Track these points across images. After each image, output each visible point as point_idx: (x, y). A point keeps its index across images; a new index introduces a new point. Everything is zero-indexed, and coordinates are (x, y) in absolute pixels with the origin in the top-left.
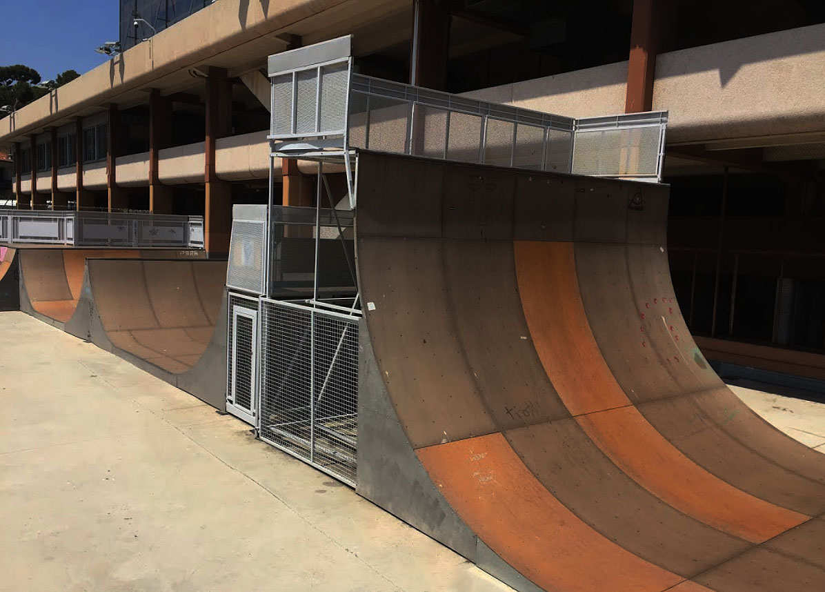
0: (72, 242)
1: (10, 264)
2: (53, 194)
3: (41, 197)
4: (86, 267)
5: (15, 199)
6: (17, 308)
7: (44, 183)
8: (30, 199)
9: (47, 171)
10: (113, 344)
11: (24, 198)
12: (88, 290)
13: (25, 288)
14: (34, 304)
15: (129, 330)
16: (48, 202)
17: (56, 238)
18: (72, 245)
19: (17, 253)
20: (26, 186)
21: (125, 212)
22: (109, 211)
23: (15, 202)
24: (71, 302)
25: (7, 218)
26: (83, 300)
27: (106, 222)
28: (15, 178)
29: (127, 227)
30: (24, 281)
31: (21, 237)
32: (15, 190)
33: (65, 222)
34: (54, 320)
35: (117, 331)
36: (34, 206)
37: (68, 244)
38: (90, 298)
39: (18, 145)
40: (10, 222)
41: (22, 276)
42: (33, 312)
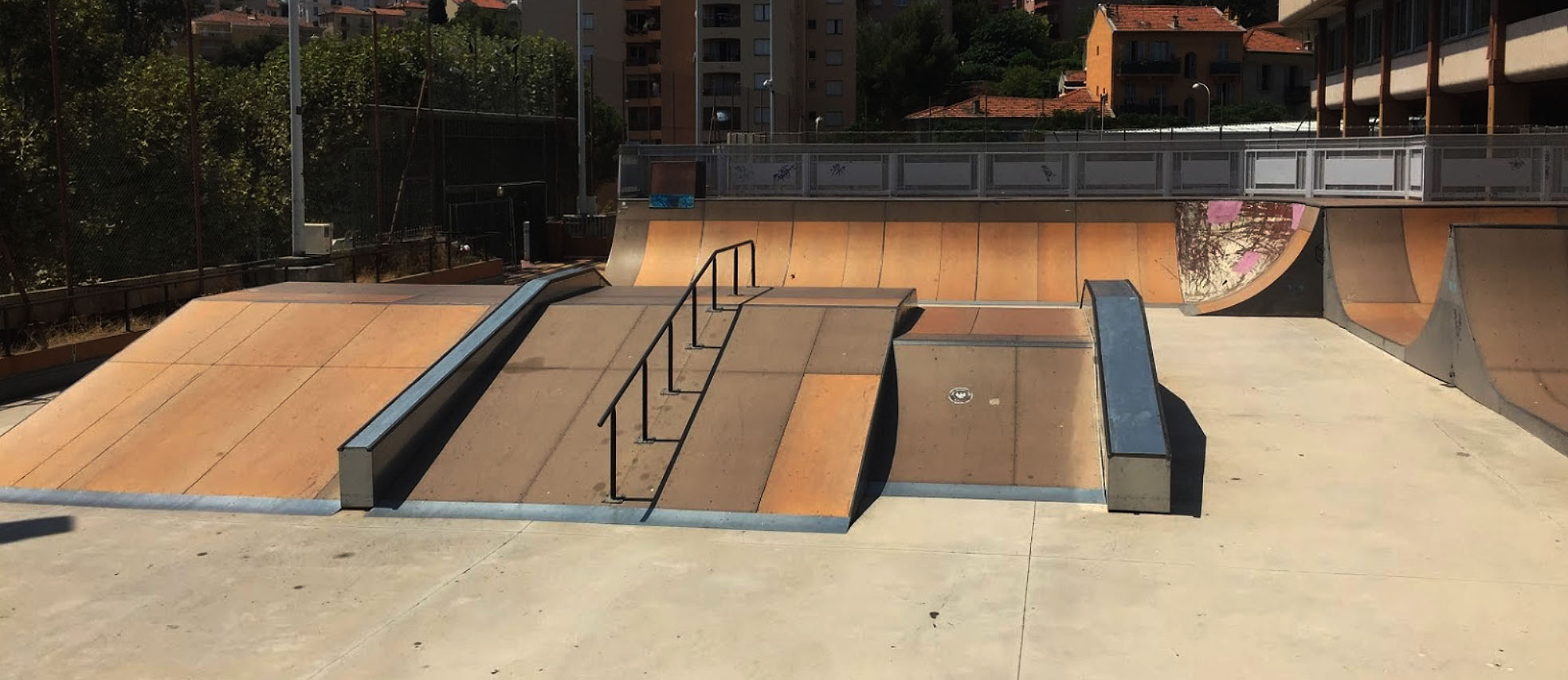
0: (1420, 194)
1: (1310, 234)
2: (1381, 105)
3: (1360, 112)
4: (1451, 243)
5: (1315, 119)
6: (1319, 313)
7: (1367, 87)
8: (1341, 118)
9: (1372, 64)
10: (1501, 397)
11: (1329, 116)
12: (1453, 287)
13: (1334, 277)
14: (1350, 307)
15: (1534, 371)
16: (1372, 120)
17: (1389, 188)
18: (1420, 199)
19: (1321, 216)
20: (1334, 94)
21: (1524, 131)
22: (1490, 132)
23: (1314, 126)
24: (1416, 307)
25: (1305, 153)
26: (1442, 305)
27: (1482, 154)
28: (1317, 82)
29: (1528, 161)
30: (1331, 264)
31: (1328, 187)
32: (1314, 103)
33: (1407, 156)
34: (1385, 338)
35: (1509, 369)
36: (1347, 130)
37: (1411, 198)
38: (1457, 301)
39: (1323, 22)
40: (1309, 159)
41: (1330, 257)
42: (1346, 322)
